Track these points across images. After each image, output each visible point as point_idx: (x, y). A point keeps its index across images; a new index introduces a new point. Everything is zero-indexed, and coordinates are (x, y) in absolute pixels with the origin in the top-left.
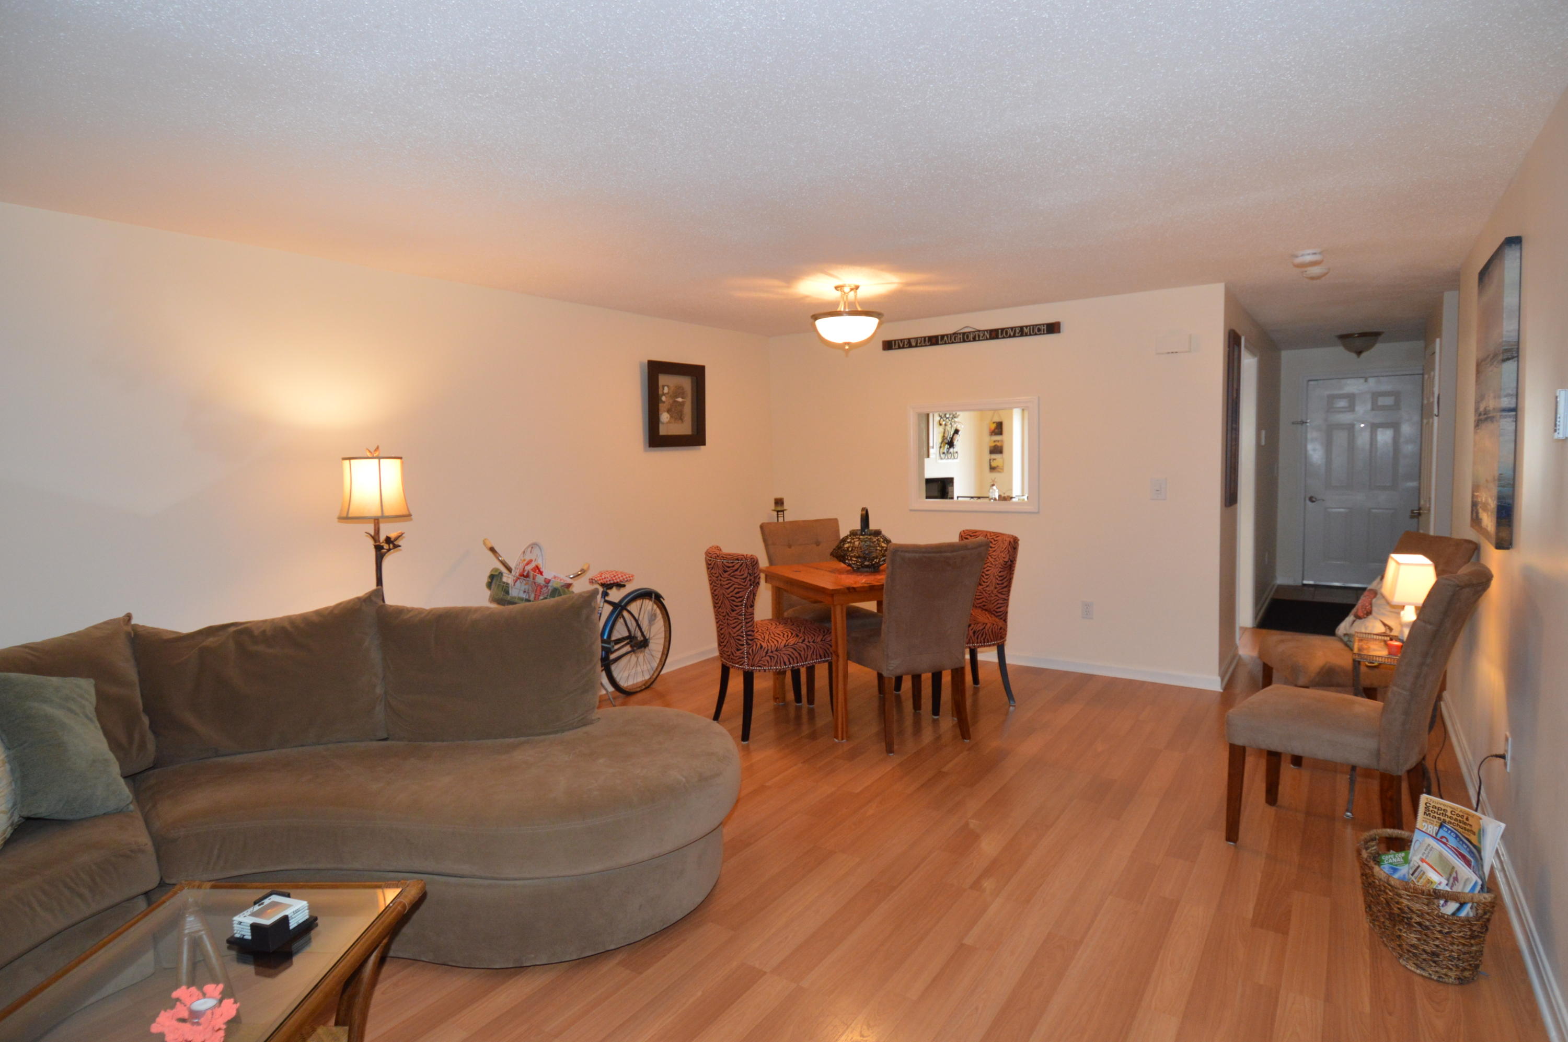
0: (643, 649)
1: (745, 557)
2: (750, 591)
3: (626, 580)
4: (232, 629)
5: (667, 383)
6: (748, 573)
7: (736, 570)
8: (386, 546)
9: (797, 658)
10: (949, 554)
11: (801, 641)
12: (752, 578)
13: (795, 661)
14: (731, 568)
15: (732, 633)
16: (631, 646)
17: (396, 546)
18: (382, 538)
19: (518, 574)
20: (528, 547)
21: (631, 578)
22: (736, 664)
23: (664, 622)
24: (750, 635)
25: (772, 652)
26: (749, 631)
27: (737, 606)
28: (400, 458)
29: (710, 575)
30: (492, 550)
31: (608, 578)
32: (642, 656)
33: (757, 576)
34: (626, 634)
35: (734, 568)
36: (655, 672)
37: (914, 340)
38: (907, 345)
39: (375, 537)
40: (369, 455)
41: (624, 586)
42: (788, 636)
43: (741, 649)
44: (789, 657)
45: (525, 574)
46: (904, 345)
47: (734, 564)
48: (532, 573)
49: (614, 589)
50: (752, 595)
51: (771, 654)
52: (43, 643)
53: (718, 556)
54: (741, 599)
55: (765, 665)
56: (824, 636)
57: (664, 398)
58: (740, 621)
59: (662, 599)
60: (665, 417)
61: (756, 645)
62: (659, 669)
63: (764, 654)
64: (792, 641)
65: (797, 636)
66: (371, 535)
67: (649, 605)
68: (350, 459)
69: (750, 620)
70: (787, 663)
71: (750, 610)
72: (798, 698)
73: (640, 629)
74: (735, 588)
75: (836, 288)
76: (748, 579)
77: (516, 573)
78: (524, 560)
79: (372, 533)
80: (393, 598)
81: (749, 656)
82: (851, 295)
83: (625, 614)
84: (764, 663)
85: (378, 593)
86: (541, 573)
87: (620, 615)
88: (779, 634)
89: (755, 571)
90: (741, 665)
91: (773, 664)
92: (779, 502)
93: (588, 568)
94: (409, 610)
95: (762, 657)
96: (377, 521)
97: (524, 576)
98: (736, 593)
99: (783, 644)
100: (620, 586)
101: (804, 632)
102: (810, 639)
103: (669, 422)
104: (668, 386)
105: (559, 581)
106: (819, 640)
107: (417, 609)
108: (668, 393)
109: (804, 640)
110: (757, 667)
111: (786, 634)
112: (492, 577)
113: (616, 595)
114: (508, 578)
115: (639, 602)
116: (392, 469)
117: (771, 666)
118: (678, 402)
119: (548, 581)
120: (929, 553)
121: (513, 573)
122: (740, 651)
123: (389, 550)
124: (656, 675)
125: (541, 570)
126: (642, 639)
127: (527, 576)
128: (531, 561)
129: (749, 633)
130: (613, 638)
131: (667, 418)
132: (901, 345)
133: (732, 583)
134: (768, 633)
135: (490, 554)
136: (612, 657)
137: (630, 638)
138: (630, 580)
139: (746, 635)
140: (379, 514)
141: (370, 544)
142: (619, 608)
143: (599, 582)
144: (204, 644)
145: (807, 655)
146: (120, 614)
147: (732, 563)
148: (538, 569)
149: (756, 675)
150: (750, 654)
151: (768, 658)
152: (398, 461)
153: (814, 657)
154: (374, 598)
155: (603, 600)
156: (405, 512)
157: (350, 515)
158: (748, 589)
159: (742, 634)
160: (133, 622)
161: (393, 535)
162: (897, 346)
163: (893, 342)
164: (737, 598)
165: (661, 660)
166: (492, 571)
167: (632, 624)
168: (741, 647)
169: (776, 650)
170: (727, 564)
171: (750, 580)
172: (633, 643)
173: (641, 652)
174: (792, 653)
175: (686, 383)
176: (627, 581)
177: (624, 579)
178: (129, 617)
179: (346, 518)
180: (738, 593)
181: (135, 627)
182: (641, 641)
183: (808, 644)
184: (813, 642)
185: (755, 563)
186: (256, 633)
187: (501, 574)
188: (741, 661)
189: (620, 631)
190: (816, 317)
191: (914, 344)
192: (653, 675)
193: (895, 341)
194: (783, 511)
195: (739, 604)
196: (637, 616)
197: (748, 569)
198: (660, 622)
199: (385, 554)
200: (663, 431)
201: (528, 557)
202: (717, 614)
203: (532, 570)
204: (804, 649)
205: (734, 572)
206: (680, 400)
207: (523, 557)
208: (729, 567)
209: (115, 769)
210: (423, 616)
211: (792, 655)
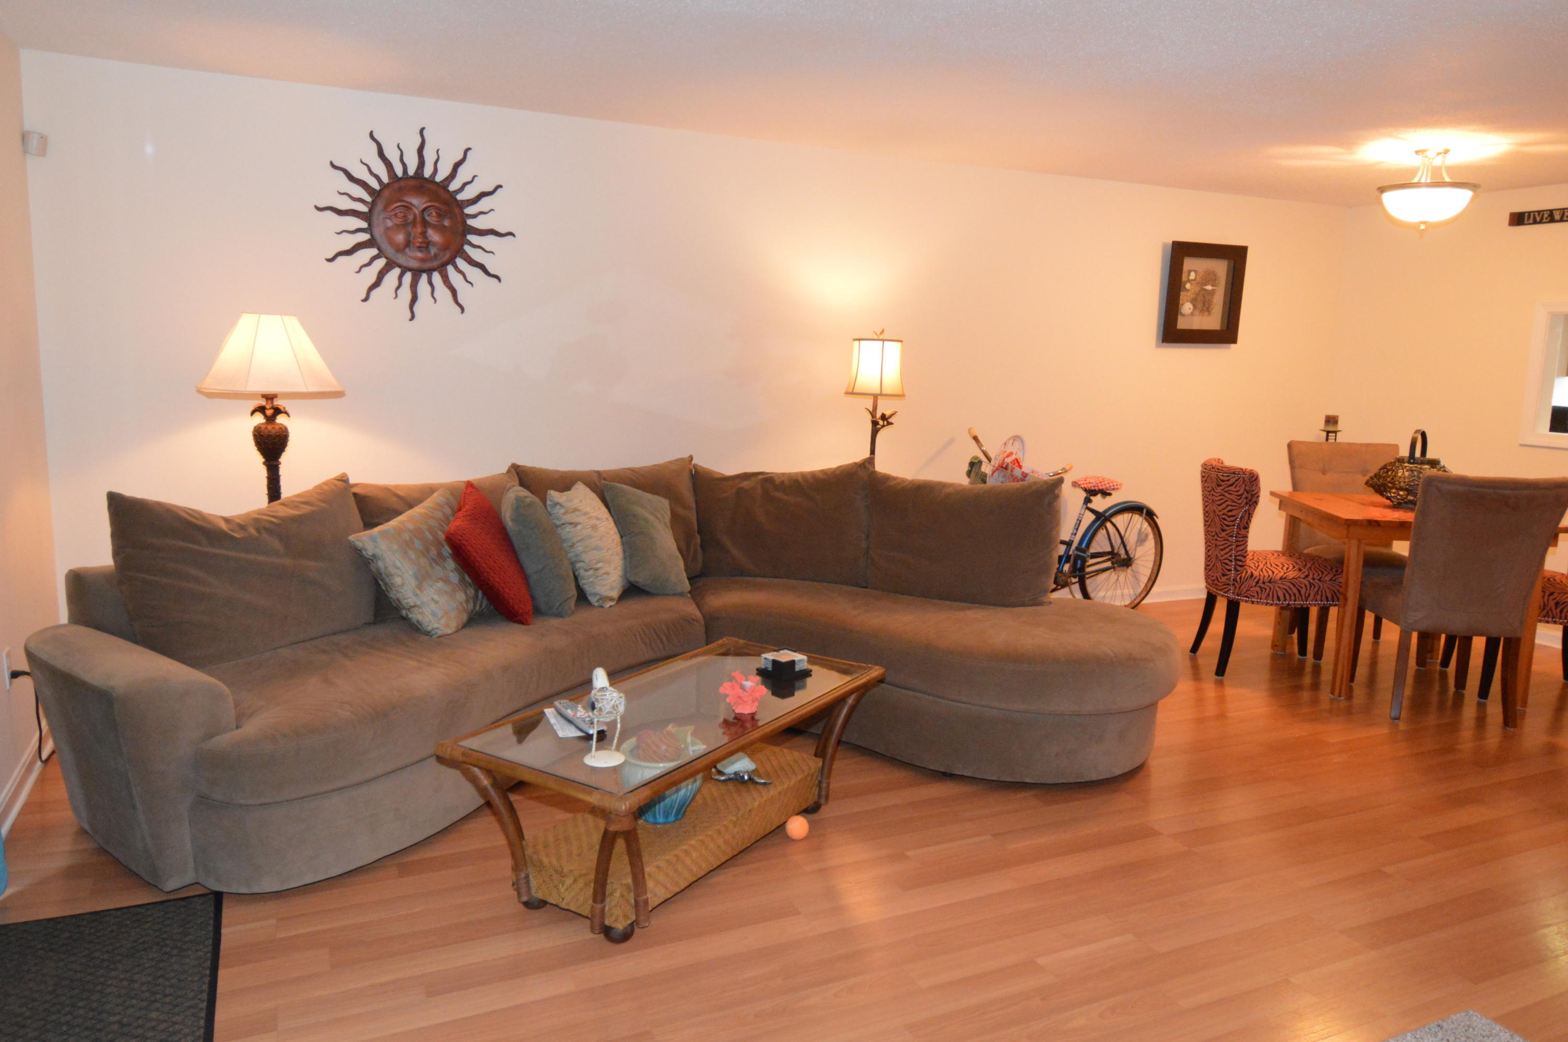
0: (1125, 568)
1: (1243, 471)
2: (1245, 511)
3: (1112, 487)
4: (760, 477)
5: (1193, 267)
6: (1245, 489)
7: (1231, 485)
8: (881, 422)
9: (1295, 595)
10: (1507, 492)
11: (1303, 576)
12: (1249, 496)
13: (1293, 598)
14: (1225, 482)
15: (1219, 555)
16: (1112, 563)
17: (889, 424)
18: (879, 415)
19: (997, 465)
20: (1009, 439)
21: (1119, 487)
22: (1220, 590)
23: (1156, 543)
24: (1240, 561)
25: (1264, 583)
26: (1239, 555)
27: (1228, 526)
28: (901, 341)
29: (1204, 488)
30: (975, 438)
31: (1092, 483)
32: (1124, 575)
33: (1255, 494)
34: (1109, 549)
35: (1230, 482)
36: (1137, 597)
37: (1558, 212)
38: (1546, 219)
39: (873, 414)
40: (875, 337)
41: (1110, 494)
42: (1287, 568)
43: (1227, 575)
44: (1285, 592)
45: (1004, 466)
46: (1542, 219)
47: (1230, 478)
48: (1011, 465)
49: (1099, 496)
50: (1247, 515)
51: (1262, 585)
52: (640, 468)
53: (1213, 468)
54: (1232, 519)
55: (1253, 596)
56: (1335, 576)
57: (1188, 286)
58: (1229, 543)
59: (1155, 517)
60: (1187, 307)
61: (1247, 572)
62: (1142, 595)
63: (1254, 584)
64: (1292, 574)
65: (1300, 570)
66: (870, 412)
67: (1138, 521)
68: (859, 340)
69: (1243, 542)
70: (1282, 598)
71: (1243, 532)
72: (1303, 650)
73: (1125, 546)
74: (1228, 505)
75: (1417, 152)
76: (1244, 496)
77: (995, 463)
78: (1005, 452)
79: (871, 410)
80: (882, 466)
81: (1236, 583)
82: (1438, 162)
83: (1109, 525)
84: (1252, 594)
85: (870, 461)
86: (1020, 467)
87: (1102, 525)
88: (1277, 565)
89: (1254, 488)
90: (1225, 592)
91: (1264, 597)
92: (1331, 421)
93: (1071, 468)
94: (895, 479)
95: (1251, 587)
96: (875, 397)
97: (1003, 467)
98: (1228, 511)
99: (1280, 575)
100: (1105, 493)
101: (1310, 568)
102: (1315, 576)
103: (1192, 314)
104: (1195, 271)
105: (1037, 475)
106: (1327, 578)
107: (901, 478)
108: (1195, 280)
109: (1307, 576)
110: (1243, 597)
111: (1287, 566)
112: (972, 464)
113: (1099, 503)
114: (986, 468)
115: (1126, 516)
116: (894, 350)
117: (1261, 599)
118: (1205, 290)
119: (1025, 475)
120: (1477, 487)
121: (993, 463)
122: (1226, 577)
123: (883, 426)
124: (1138, 601)
125: (1021, 464)
126: (1126, 557)
127: (1006, 468)
128: (1010, 454)
129: (1239, 558)
130: (1092, 550)
131: (1190, 309)
132: (1538, 219)
133: (1226, 499)
134: (1264, 562)
135: (973, 442)
136: (1089, 570)
137: (1112, 554)
138: (1117, 489)
139: (1236, 560)
140: (878, 392)
141: (869, 418)
142: (1102, 519)
143: (1083, 486)
144: (741, 485)
145: (1309, 594)
146: (685, 455)
147: (1228, 476)
148: (1017, 462)
149: (1242, 605)
150: (1237, 581)
151: (1258, 589)
152: (899, 344)
153: (1319, 598)
154: (867, 465)
155: (1085, 507)
156: (900, 393)
157: (855, 391)
158: (1243, 507)
159: (1230, 558)
160: (693, 462)
161: (888, 413)
162: (1531, 221)
163: (1526, 215)
164: (1229, 517)
165: (1146, 585)
166: (972, 459)
167: (1117, 541)
168: (1228, 573)
169: (1270, 582)
170: (1221, 478)
171: (1246, 498)
172: (1114, 560)
173: (1123, 571)
174: (1289, 587)
175: (1220, 268)
176: (1113, 489)
177: (1110, 487)
178: (691, 458)
179: (851, 393)
180: (1231, 511)
181: (695, 466)
182: (1124, 560)
183: (1312, 581)
184: (1319, 580)
185: (1253, 479)
186: (778, 482)
187: (980, 462)
188: (1226, 588)
189: (1100, 544)
190: (1382, 190)
191: (1557, 217)
192: (1135, 600)
193: (1529, 213)
194: (1335, 432)
195: (1231, 524)
196: (1123, 533)
197: (1246, 485)
198: (1151, 543)
199: (880, 429)
200: (1182, 324)
201: (1009, 449)
202: (1207, 532)
203: (1011, 462)
204: (1306, 586)
205: (1228, 487)
206: (1209, 287)
207: (1004, 448)
208: (1223, 481)
209: (681, 564)
210: (905, 484)
211: (1290, 591)
